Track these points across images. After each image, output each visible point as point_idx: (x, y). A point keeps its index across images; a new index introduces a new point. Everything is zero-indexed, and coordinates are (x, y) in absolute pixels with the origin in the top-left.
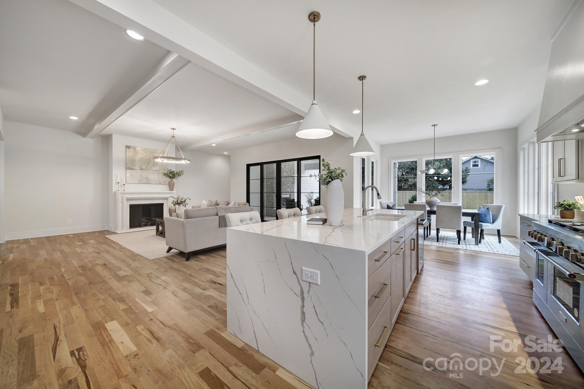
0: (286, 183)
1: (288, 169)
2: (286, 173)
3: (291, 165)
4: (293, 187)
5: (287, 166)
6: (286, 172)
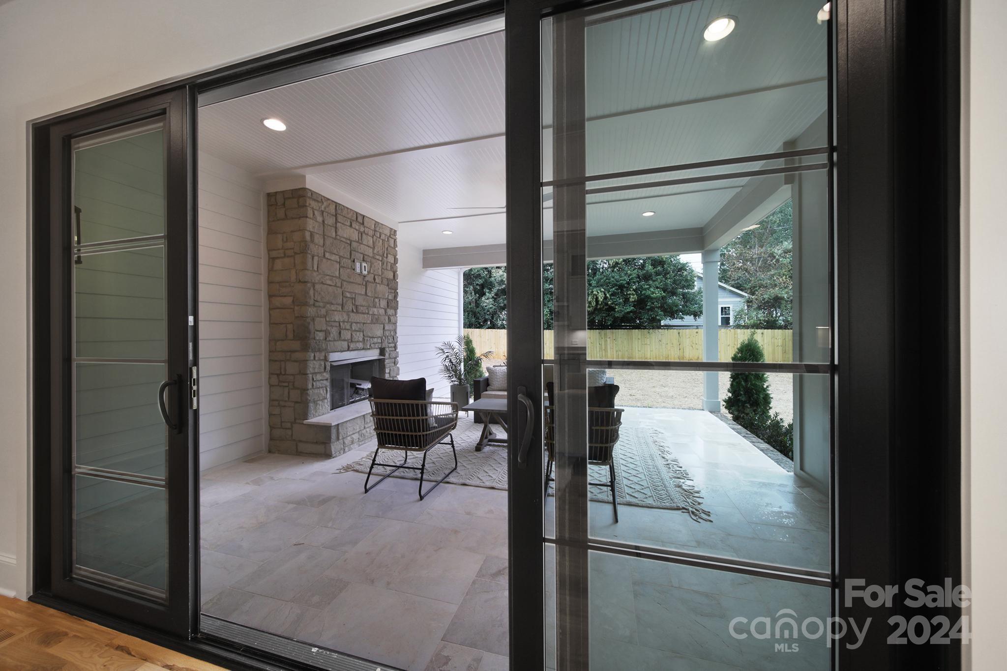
0: (364, 303)
1: (374, 248)
2: (364, 264)
3: (383, 237)
4: (392, 318)
5: (367, 234)
6: (364, 260)
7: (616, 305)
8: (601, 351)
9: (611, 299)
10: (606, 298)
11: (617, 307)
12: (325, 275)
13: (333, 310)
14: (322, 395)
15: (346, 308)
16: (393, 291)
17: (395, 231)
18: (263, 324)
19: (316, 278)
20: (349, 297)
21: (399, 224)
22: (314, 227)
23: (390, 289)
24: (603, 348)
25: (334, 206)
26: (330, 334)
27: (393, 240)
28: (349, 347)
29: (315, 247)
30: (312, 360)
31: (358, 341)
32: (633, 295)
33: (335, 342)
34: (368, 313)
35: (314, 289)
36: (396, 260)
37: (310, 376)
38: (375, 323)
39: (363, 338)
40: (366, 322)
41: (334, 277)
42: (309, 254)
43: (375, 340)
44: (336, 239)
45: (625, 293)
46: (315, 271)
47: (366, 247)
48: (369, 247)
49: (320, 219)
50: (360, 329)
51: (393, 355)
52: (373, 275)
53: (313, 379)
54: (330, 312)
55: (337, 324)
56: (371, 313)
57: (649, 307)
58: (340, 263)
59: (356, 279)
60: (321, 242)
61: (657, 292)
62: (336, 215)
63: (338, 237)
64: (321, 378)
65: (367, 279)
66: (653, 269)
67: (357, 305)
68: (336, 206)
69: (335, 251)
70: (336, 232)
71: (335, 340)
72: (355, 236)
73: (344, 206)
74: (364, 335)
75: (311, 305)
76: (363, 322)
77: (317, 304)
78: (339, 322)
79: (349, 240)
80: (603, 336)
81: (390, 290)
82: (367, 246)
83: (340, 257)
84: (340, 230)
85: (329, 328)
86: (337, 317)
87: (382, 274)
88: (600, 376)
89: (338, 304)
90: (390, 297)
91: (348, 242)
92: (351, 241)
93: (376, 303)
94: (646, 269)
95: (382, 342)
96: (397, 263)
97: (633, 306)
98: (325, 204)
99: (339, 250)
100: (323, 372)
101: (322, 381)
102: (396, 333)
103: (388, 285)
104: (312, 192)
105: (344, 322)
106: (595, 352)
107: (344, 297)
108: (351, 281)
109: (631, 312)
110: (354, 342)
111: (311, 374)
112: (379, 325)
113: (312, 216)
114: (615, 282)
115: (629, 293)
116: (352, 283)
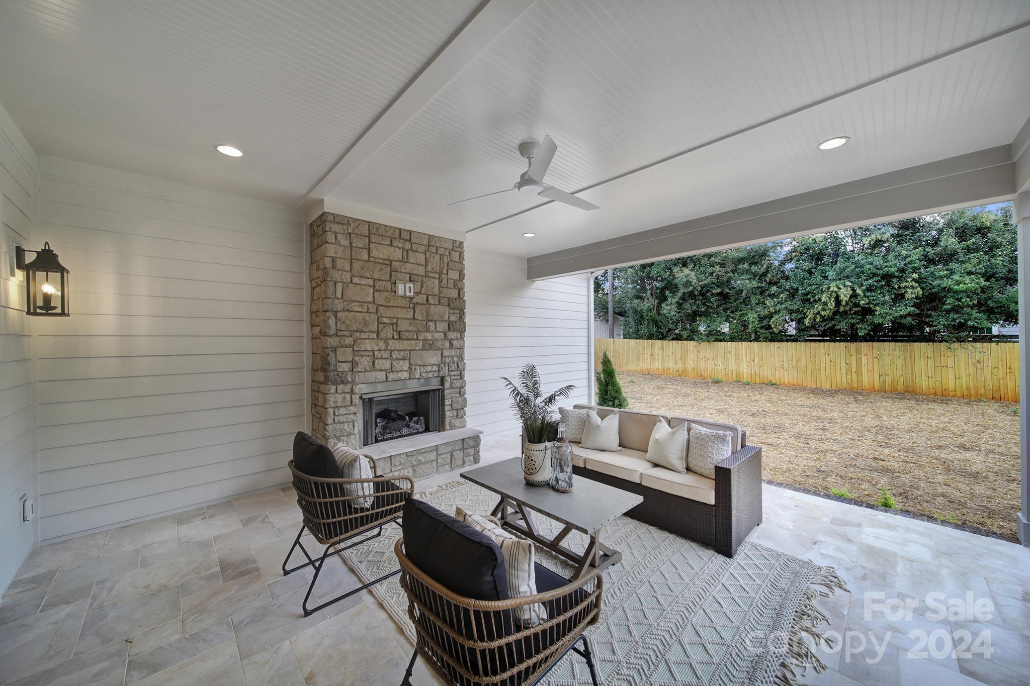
0: (411, 328)
1: (426, 265)
2: (409, 285)
3: (441, 251)
4: (455, 343)
5: (416, 251)
7: (877, 305)
8: (849, 373)
9: (865, 296)
10: (854, 295)
11: (877, 308)
12: (351, 301)
13: (364, 339)
14: (345, 430)
15: (383, 335)
16: (458, 312)
17: (461, 243)
18: (305, 354)
19: (339, 305)
20: (387, 323)
21: (467, 234)
22: (336, 253)
23: (452, 309)
24: (854, 369)
25: (367, 226)
26: (358, 364)
27: (458, 253)
28: (387, 378)
29: (338, 273)
30: (334, 393)
31: (401, 371)
32: (913, 288)
33: (366, 373)
34: (417, 339)
35: (336, 318)
36: (462, 276)
37: (331, 411)
38: (427, 350)
39: (409, 367)
40: (413, 349)
41: (365, 302)
42: (330, 281)
43: (429, 368)
44: (369, 261)
45: (896, 287)
46: (338, 298)
47: (414, 265)
48: (419, 265)
49: (346, 243)
50: (404, 357)
51: (457, 384)
52: (425, 297)
53: (334, 414)
54: (359, 341)
55: (371, 354)
56: (421, 338)
57: (949, 307)
58: (374, 287)
59: (397, 302)
60: (348, 268)
61: (968, 281)
62: (369, 235)
63: (372, 259)
64: (345, 412)
65: (414, 301)
66: (959, 243)
67: (399, 332)
68: (369, 226)
69: (368, 275)
70: (369, 254)
71: (366, 371)
72: (398, 254)
73: (380, 224)
74: (410, 363)
75: (333, 335)
76: (409, 348)
77: (340, 333)
78: (373, 351)
79: (389, 260)
80: (853, 353)
81: (452, 311)
82: (416, 264)
83: (375, 280)
84: (374, 251)
85: (357, 359)
86: (369, 346)
87: (440, 294)
88: (716, 447)
89: (372, 332)
90: (453, 318)
91: (387, 262)
92: (391, 261)
93: (429, 326)
94: (942, 244)
95: (439, 371)
96: (463, 279)
97: (912, 306)
98: (353, 225)
99: (373, 273)
100: (349, 406)
101: (347, 416)
102: (462, 359)
103: (449, 305)
104: (334, 215)
105: (380, 350)
106: (838, 375)
107: (381, 323)
108: (390, 304)
109: (909, 315)
110: (395, 371)
111: (332, 408)
112: (434, 351)
113: (333, 240)
114: (875, 271)
115: (903, 285)
116: (393, 307)
